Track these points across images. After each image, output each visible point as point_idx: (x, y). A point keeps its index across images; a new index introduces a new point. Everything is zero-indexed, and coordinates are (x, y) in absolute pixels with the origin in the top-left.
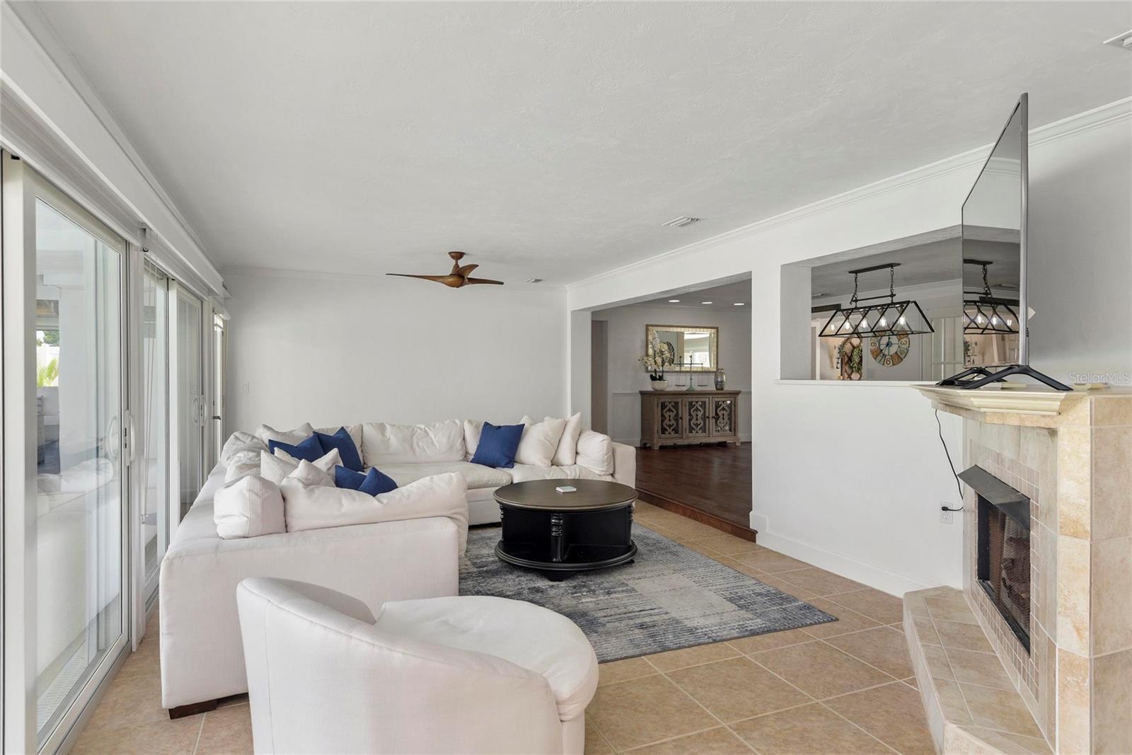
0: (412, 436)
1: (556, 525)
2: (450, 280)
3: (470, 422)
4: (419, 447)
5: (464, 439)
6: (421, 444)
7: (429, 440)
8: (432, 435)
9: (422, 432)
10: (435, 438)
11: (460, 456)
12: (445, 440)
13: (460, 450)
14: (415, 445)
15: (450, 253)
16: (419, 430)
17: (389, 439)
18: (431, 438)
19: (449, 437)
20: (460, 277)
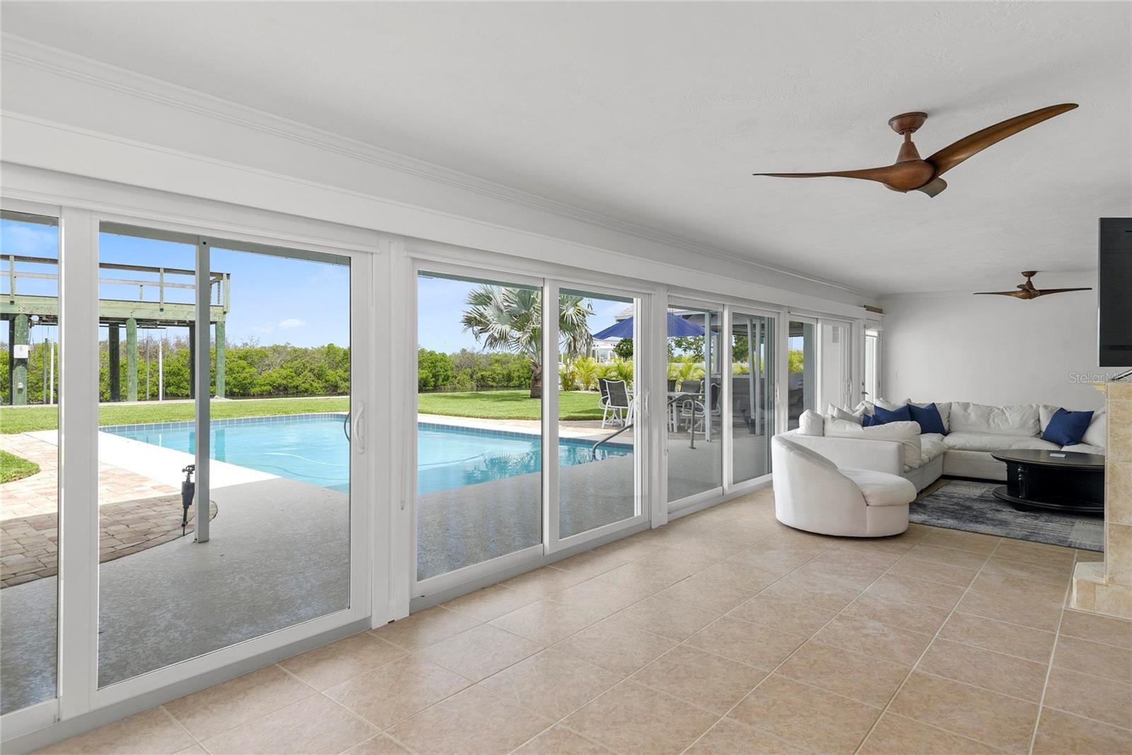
0: (989, 414)
1: (1021, 472)
2: (1021, 294)
3: (1046, 407)
4: (994, 422)
5: (1039, 420)
6: (996, 421)
7: (1004, 418)
8: (1007, 414)
9: (999, 411)
10: (1010, 415)
11: (1032, 432)
12: (1018, 419)
13: (1033, 428)
14: (991, 420)
15: (1023, 273)
16: (996, 410)
17: (970, 414)
18: (1006, 417)
19: (1023, 417)
20: (1028, 292)
